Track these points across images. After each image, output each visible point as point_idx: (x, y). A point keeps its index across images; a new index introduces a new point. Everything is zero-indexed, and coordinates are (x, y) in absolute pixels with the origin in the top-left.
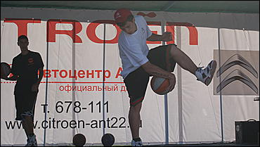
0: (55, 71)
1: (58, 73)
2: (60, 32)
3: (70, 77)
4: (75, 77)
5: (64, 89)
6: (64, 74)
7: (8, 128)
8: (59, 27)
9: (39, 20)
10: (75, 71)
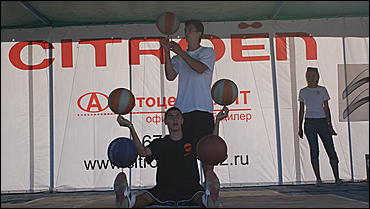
0: (140, 99)
1: (144, 101)
2: (145, 52)
3: (159, 105)
4: (164, 105)
5: (152, 120)
6: (151, 102)
7: (88, 168)
8: (143, 45)
9: (119, 40)
10: (164, 98)
